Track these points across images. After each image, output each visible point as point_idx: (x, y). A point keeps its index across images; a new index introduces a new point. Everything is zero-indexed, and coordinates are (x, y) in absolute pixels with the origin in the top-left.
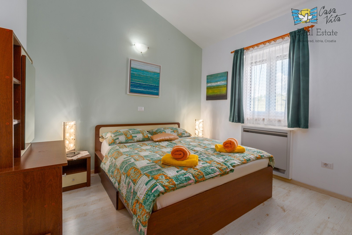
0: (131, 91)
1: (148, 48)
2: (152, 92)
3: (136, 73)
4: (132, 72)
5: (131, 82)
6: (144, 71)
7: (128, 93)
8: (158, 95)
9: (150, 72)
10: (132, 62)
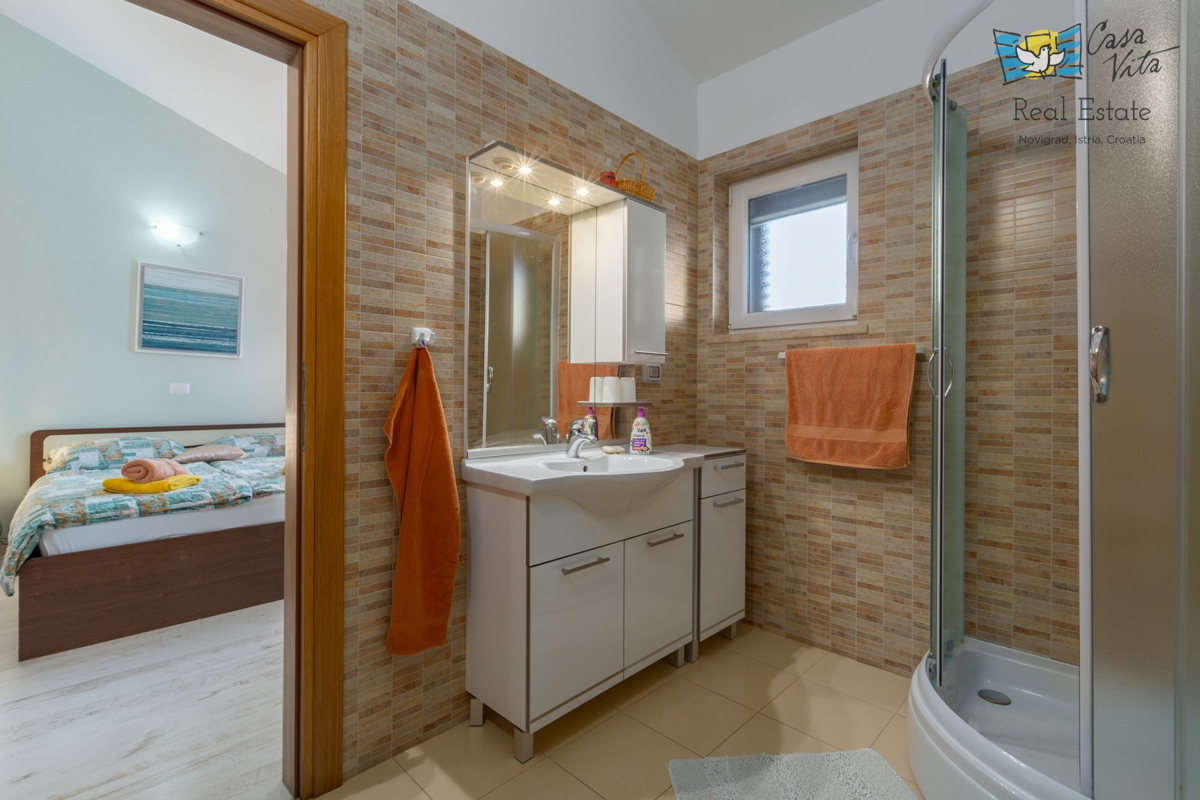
0: (146, 344)
1: (201, 234)
2: (213, 346)
3: (160, 298)
4: (147, 296)
5: (144, 322)
6: (186, 292)
7: (137, 349)
8: (235, 352)
9: (206, 294)
10: (148, 271)
